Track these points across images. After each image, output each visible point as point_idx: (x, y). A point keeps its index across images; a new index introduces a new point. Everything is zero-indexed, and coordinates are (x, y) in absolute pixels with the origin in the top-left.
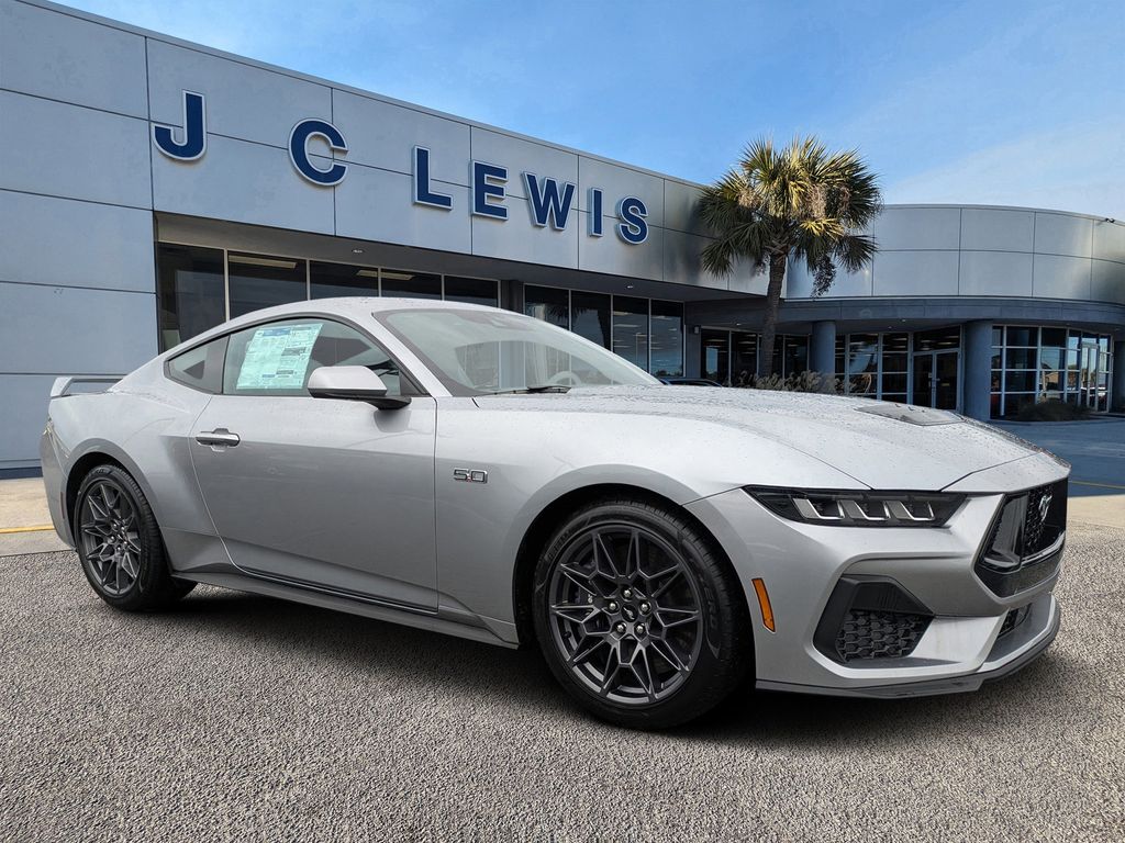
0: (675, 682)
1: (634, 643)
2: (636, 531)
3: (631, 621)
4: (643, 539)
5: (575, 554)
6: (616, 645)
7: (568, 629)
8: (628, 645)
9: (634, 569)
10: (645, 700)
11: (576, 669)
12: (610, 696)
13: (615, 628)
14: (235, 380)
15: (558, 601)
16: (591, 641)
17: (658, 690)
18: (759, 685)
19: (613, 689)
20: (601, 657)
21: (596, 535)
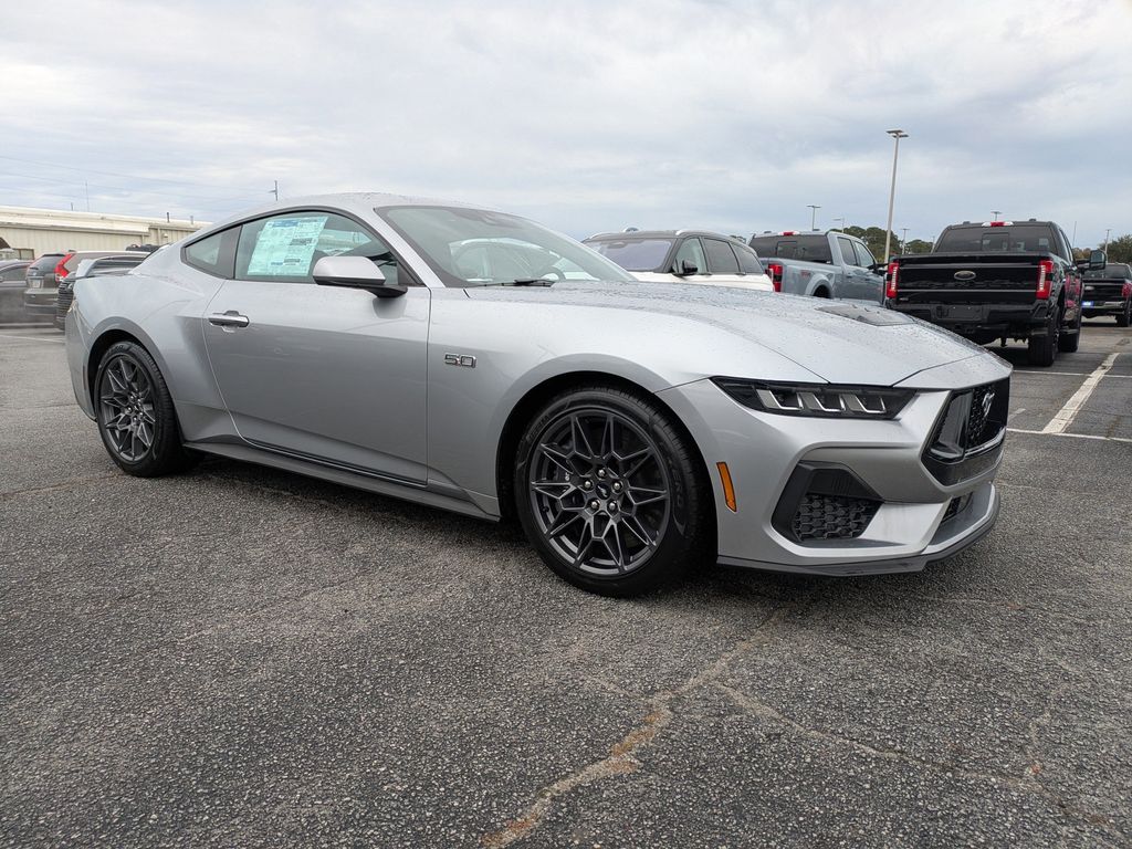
0: (643, 556)
1: (607, 518)
2: (611, 416)
3: (604, 498)
4: (617, 423)
5: (555, 435)
6: (590, 520)
7: (546, 504)
8: (601, 520)
9: (608, 450)
10: (616, 571)
11: (553, 542)
12: (583, 567)
13: (589, 504)
14: (246, 267)
15: (538, 478)
16: (566, 516)
17: (627, 562)
18: (720, 561)
19: (586, 560)
20: (575, 530)
21: (574, 418)
